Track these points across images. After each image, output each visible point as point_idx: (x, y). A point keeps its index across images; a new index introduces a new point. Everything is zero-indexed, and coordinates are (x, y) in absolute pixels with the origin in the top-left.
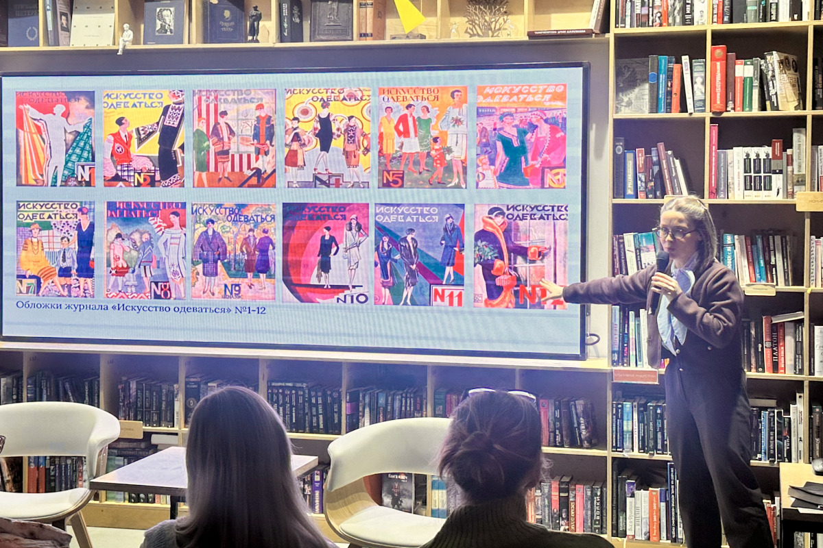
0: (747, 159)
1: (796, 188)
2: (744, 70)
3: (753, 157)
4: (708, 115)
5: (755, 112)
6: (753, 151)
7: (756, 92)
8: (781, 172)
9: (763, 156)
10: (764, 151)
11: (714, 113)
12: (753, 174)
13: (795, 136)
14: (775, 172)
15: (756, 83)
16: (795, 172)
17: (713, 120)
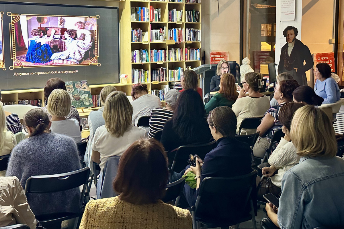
0: (156, 33)
1: (165, 39)
2: (155, 12)
3: (157, 32)
4: (150, 22)
5: (158, 22)
6: (157, 30)
7: (158, 17)
8: (162, 36)
9: (159, 32)
10: (159, 31)
11: (151, 22)
12: (157, 36)
13: (165, 27)
14: (161, 36)
15: (158, 15)
16: (165, 36)
17: (150, 23)
